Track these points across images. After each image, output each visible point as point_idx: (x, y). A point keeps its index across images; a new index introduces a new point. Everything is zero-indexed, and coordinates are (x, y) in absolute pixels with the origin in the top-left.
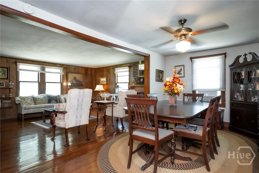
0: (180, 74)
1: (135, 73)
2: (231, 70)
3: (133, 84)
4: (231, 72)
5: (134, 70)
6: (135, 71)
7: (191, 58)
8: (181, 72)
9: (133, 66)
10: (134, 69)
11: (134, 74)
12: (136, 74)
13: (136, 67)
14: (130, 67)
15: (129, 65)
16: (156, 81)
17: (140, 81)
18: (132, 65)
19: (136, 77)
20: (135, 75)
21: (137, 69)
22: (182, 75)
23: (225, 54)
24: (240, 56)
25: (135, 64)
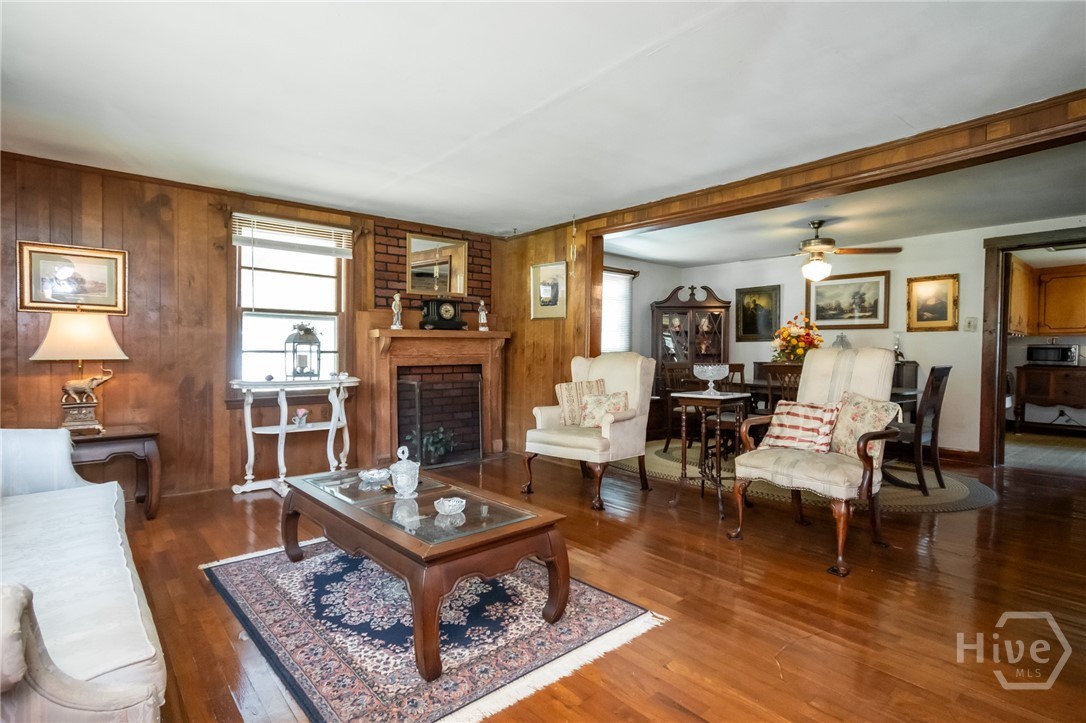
1: (387, 271)
3: (393, 327)
5: (380, 257)
6: (387, 263)
9: (376, 234)
10: (383, 249)
11: (380, 275)
12: (395, 276)
13: (395, 242)
17: (437, 313)
18: (369, 225)
21: (399, 256)
23: (635, 274)
24: (680, 288)
25: (386, 228)
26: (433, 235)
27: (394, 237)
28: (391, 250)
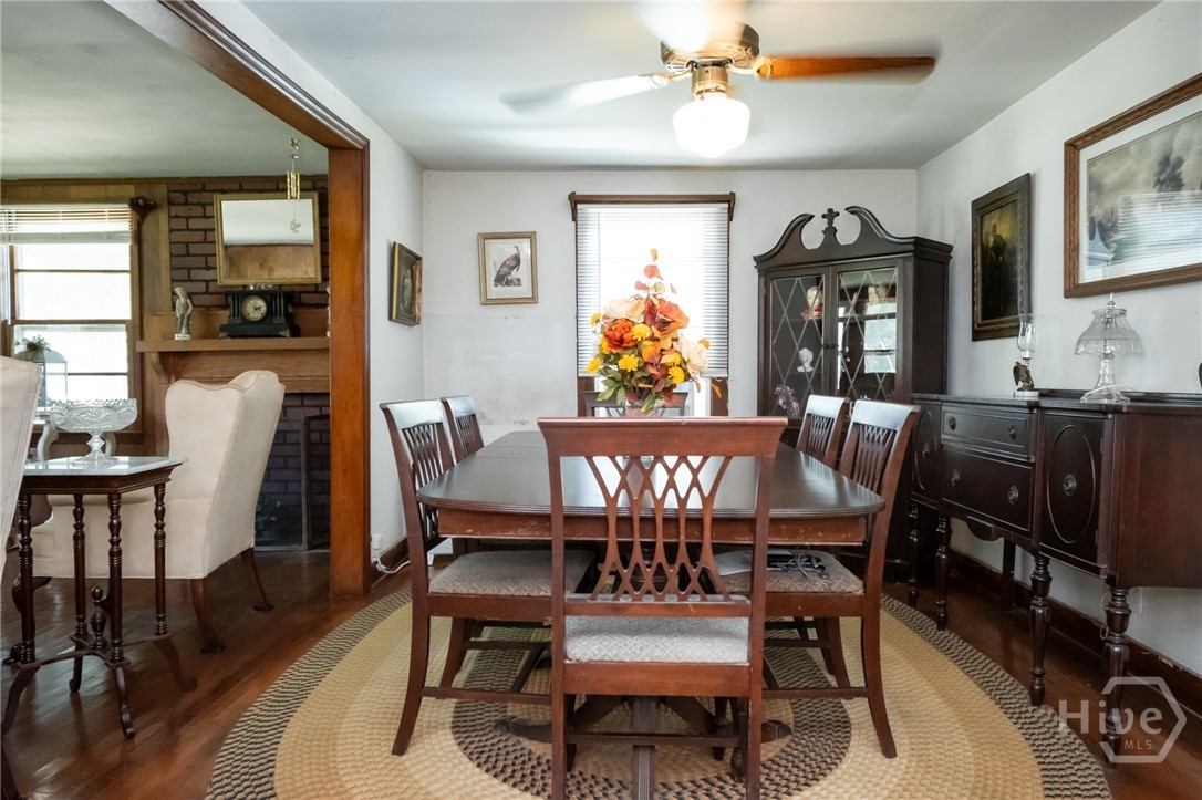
0: (508, 283)
1: (188, 255)
2: (763, 279)
3: (178, 337)
4: (763, 290)
5: (178, 237)
6: (187, 244)
7: (575, 201)
8: (514, 274)
9: (170, 203)
10: (181, 224)
11: (179, 262)
12: (201, 262)
13: (198, 211)
14: (142, 209)
15: (130, 191)
16: (390, 318)
17: (238, 312)
18: (161, 193)
19: (202, 287)
20: (189, 269)
21: (205, 231)
22: (524, 290)
23: (729, 200)
24: (807, 219)
25: (185, 193)
26: (261, 191)
27: (198, 204)
28: (194, 224)
